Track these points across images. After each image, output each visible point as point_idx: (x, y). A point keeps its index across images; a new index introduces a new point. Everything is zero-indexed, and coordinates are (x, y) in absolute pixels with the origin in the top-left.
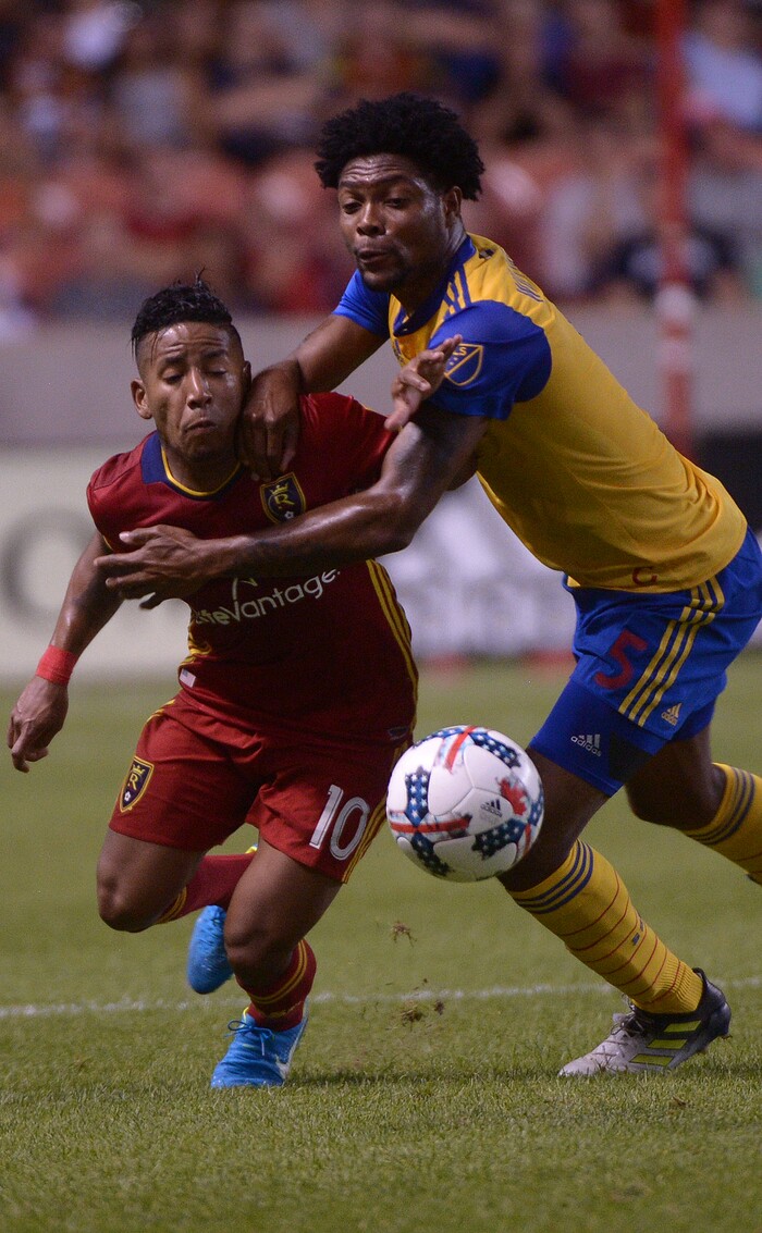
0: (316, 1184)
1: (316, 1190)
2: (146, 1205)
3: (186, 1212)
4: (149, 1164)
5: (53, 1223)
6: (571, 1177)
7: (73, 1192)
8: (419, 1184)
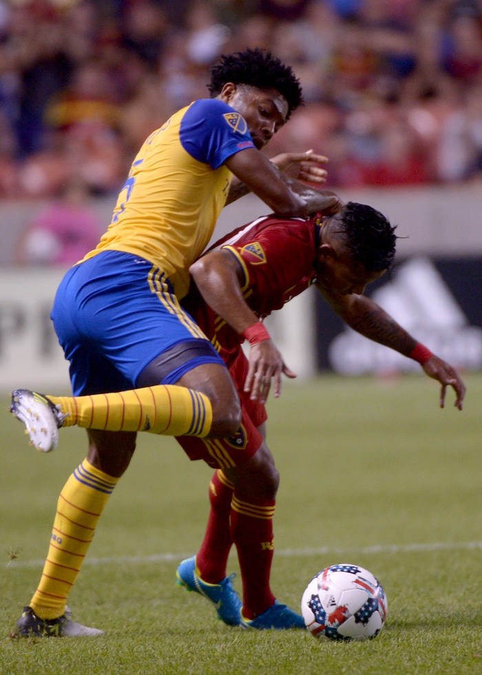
0: (320, 649)
1: (320, 651)
2: (230, 659)
3: (251, 663)
4: (232, 638)
5: (181, 669)
6: (453, 645)
7: (192, 653)
8: (373, 648)
